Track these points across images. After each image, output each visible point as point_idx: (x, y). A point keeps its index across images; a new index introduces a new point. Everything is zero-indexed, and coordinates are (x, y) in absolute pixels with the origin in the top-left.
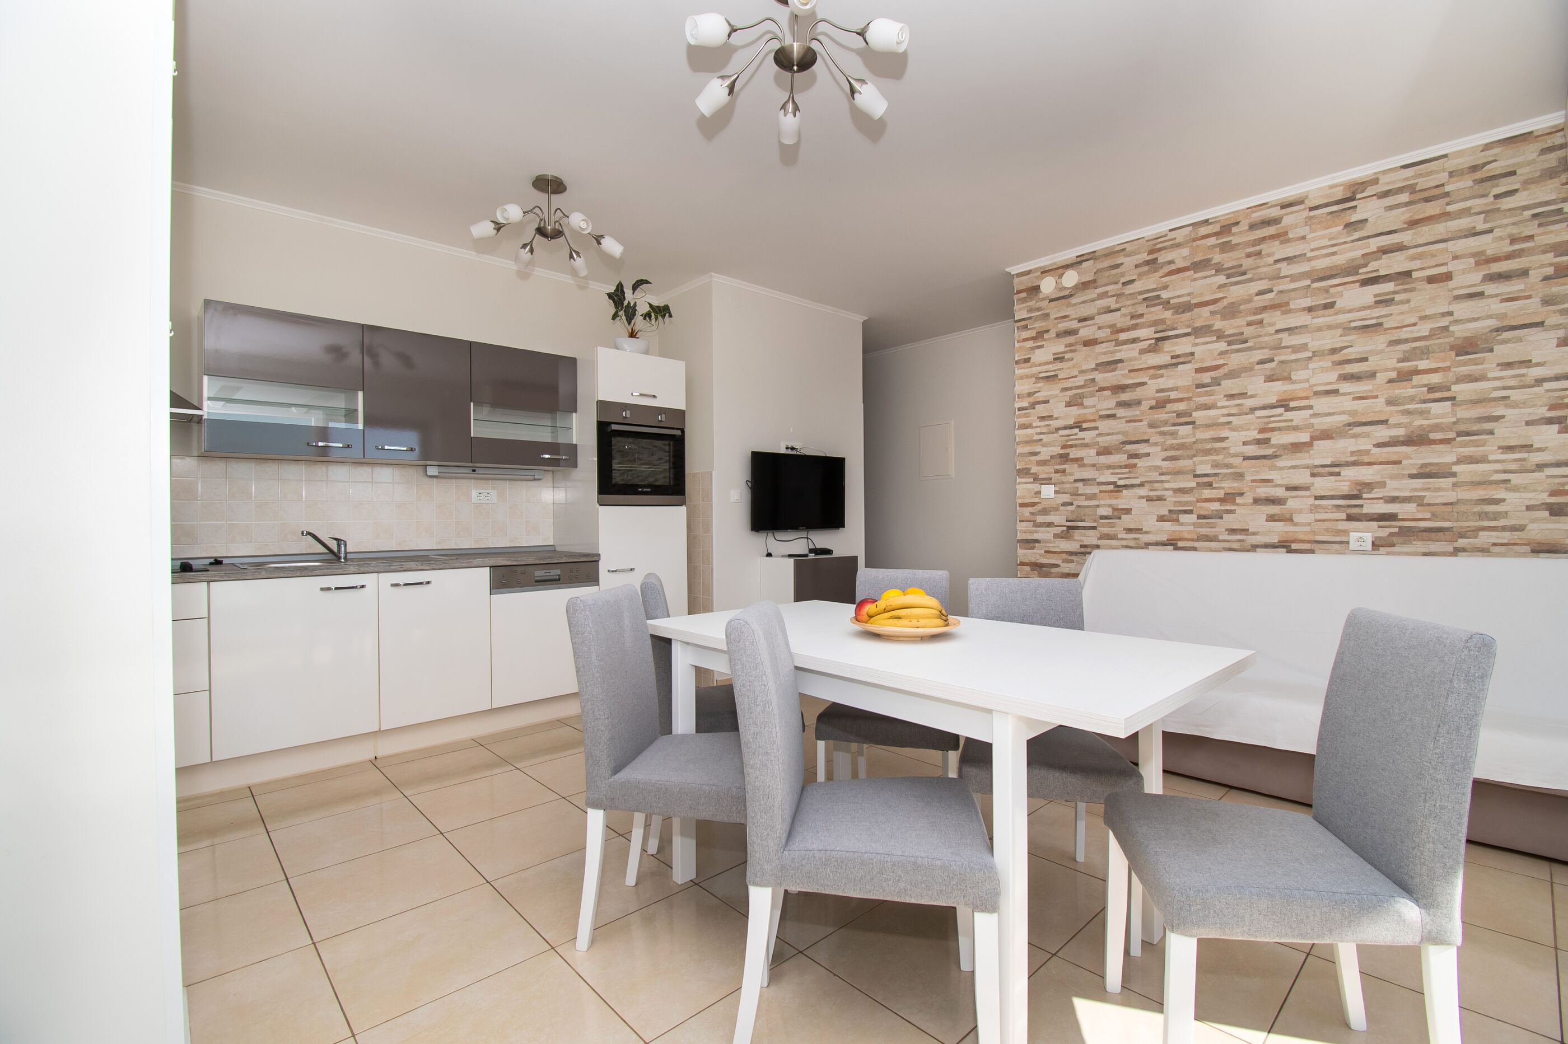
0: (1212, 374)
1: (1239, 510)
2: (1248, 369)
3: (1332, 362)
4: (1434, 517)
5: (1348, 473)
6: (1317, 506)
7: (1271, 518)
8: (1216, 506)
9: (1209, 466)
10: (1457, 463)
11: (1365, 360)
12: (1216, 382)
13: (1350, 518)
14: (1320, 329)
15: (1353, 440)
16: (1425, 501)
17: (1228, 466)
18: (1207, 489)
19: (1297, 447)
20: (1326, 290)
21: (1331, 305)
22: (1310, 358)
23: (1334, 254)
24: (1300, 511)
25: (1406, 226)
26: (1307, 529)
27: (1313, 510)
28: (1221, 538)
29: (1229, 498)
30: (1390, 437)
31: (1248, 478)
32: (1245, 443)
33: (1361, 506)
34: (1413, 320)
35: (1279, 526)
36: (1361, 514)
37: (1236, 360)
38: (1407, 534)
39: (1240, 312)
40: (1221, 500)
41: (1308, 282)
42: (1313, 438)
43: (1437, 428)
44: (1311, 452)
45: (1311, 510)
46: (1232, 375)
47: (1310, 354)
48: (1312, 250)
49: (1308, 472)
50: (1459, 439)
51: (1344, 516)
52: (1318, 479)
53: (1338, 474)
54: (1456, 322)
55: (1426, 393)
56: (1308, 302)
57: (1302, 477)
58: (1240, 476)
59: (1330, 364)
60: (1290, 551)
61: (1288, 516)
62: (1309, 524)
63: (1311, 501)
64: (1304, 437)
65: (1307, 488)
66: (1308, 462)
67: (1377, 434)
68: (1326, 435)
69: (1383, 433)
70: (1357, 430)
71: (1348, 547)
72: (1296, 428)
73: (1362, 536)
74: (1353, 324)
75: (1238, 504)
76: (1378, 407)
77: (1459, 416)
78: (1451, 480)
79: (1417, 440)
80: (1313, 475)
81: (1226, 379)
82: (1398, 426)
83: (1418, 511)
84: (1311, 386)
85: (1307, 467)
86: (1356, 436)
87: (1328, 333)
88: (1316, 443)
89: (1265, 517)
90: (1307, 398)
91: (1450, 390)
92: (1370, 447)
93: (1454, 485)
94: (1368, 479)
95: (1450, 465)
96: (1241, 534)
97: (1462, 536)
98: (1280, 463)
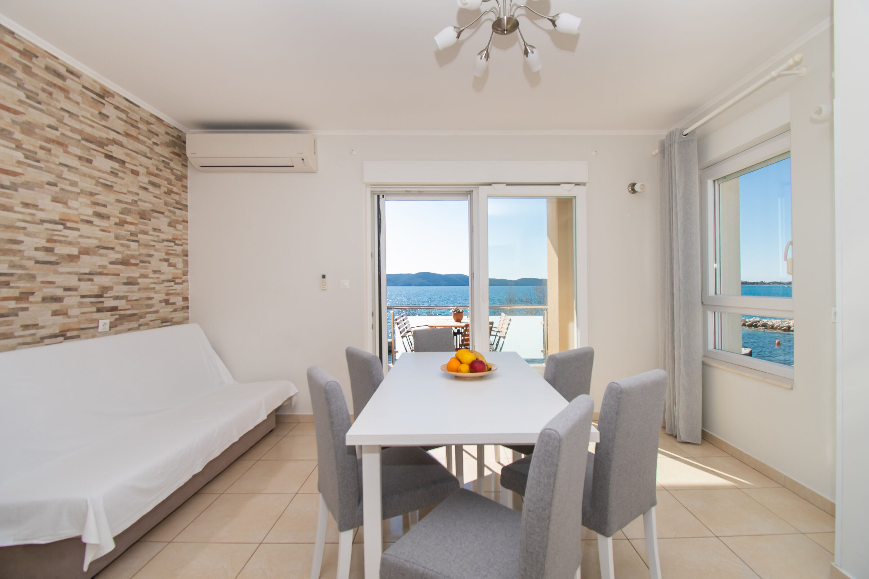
0: (12, 178)
1: (32, 308)
2: (40, 186)
3: (91, 202)
4: (133, 308)
5: (97, 279)
6: (82, 303)
7: (55, 313)
8: (12, 305)
9: (7, 266)
10: (140, 277)
11: (105, 206)
12: (14, 187)
13: (99, 310)
14: (85, 175)
15: (99, 258)
16: (129, 298)
17: (22, 267)
18: (4, 288)
19: (72, 258)
20: (89, 149)
21: (90, 161)
22: (79, 194)
23: (93, 127)
24: (72, 307)
25: (124, 134)
26: (76, 320)
27: (81, 304)
28: (16, 334)
29: (24, 296)
30: (116, 259)
31: (39, 279)
32: (37, 249)
33: (102, 302)
34: (126, 192)
35: (60, 319)
36: (103, 308)
37: (31, 175)
38: (123, 318)
39: (36, 134)
40: (17, 299)
41: (79, 137)
42: (80, 253)
43: (133, 257)
44: (79, 263)
45: (79, 306)
46: (28, 185)
47: (79, 191)
48: (83, 116)
49: (76, 277)
50: (141, 264)
51: (94, 309)
52: (82, 283)
53: (92, 280)
54: (140, 200)
55: (129, 236)
56: (79, 152)
57: (73, 281)
58: (32, 277)
59: (90, 203)
60: (67, 338)
61: (65, 311)
62: (77, 316)
63: (79, 299)
64: (74, 251)
65: (76, 290)
66: (76, 270)
67: (111, 256)
68: (86, 251)
69: (113, 256)
70: (102, 251)
71: (98, 330)
72: (70, 243)
73: (104, 323)
74: (101, 181)
75: (31, 303)
76: (109, 238)
77: (140, 252)
78: (137, 287)
79: (125, 262)
80: (80, 280)
81: (22, 188)
82: (118, 252)
83: (127, 304)
84: (80, 214)
85: (76, 273)
86: (101, 255)
87: (89, 180)
88: (82, 256)
89: (50, 313)
90: (77, 222)
91: (137, 236)
92: (107, 263)
93: (139, 289)
94: (107, 285)
95: (137, 278)
96: (33, 329)
97: (141, 317)
98: (61, 269)
